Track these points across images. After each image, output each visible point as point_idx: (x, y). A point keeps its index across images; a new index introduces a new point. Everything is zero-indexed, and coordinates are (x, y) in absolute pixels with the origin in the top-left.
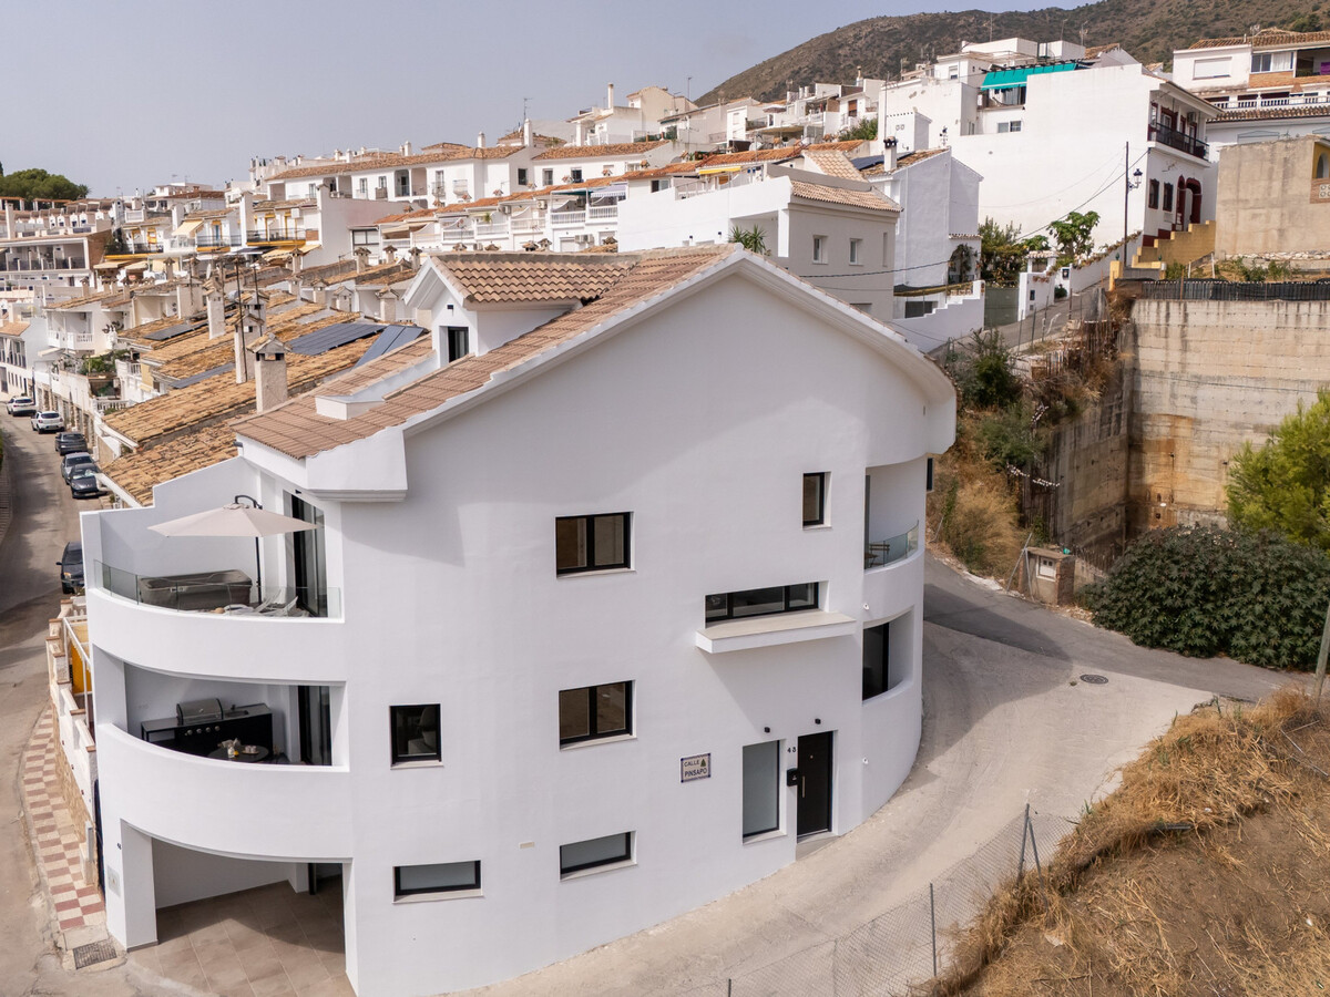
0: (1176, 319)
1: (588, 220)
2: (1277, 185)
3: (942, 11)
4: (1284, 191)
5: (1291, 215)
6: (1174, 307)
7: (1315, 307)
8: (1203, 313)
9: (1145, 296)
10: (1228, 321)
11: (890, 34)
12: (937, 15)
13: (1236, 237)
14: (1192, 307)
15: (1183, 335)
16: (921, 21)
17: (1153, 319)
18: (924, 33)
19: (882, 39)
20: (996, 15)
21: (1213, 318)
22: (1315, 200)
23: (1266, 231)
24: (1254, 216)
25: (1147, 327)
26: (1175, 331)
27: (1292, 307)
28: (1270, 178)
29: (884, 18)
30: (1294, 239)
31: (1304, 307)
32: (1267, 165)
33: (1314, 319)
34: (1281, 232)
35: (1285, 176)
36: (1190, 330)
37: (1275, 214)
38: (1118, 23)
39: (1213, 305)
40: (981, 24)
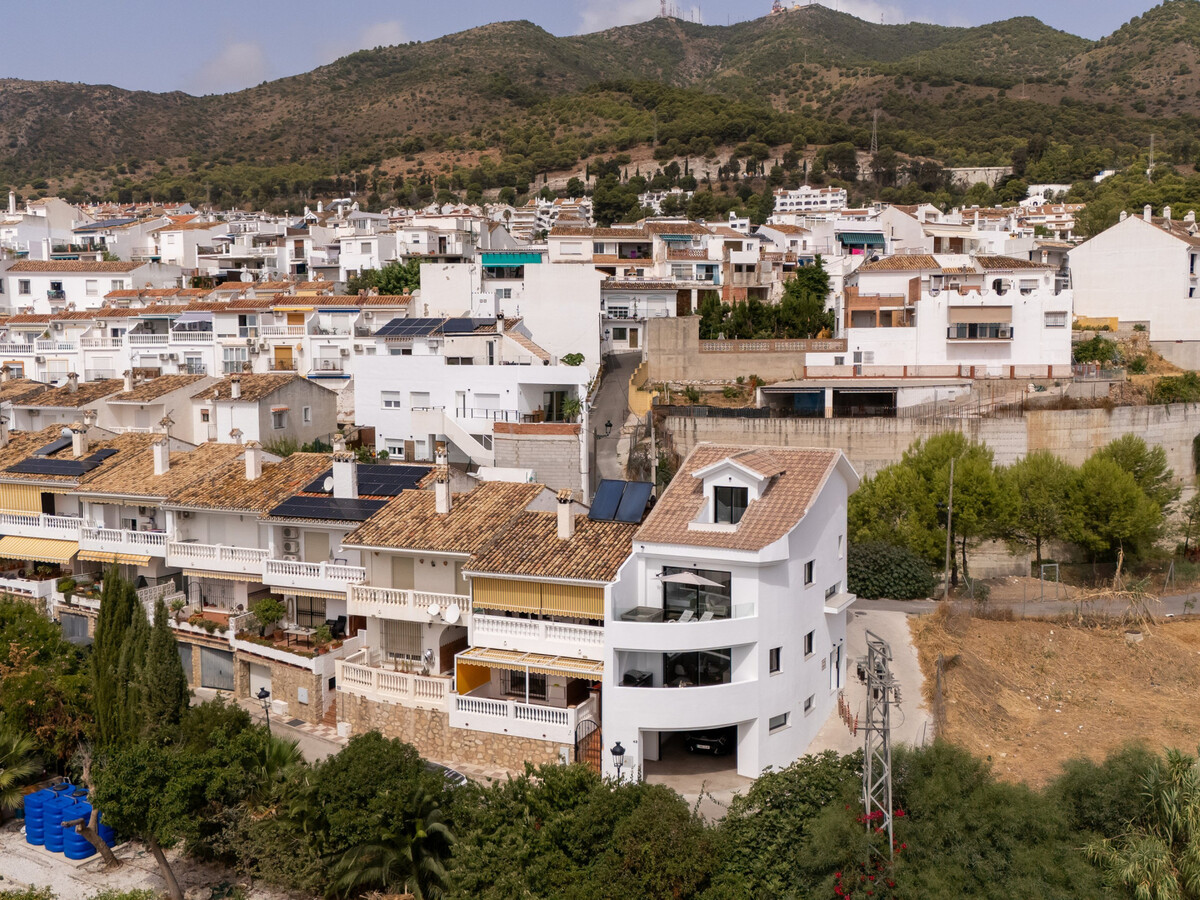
0: (690, 427)
1: (171, 342)
2: (680, 342)
3: (76, 82)
4: (684, 345)
5: (689, 359)
6: (688, 421)
7: (762, 421)
8: (704, 424)
9: (671, 414)
10: (718, 428)
11: (26, 96)
12: (71, 85)
13: (659, 370)
14: (698, 421)
15: (694, 436)
16: (55, 88)
17: (677, 428)
18: (60, 100)
19: (17, 101)
20: (130, 92)
21: (710, 427)
22: (701, 352)
23: (676, 368)
24: (669, 359)
25: (674, 432)
26: (690, 433)
27: (751, 421)
28: (677, 338)
29: (16, 80)
30: (691, 372)
31: (757, 421)
32: (674, 330)
33: (762, 427)
34: (685, 368)
35: (684, 338)
36: (698, 433)
37: (681, 359)
38: (246, 116)
39: (710, 420)
40: (116, 98)
